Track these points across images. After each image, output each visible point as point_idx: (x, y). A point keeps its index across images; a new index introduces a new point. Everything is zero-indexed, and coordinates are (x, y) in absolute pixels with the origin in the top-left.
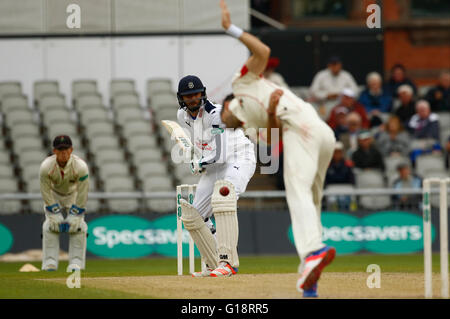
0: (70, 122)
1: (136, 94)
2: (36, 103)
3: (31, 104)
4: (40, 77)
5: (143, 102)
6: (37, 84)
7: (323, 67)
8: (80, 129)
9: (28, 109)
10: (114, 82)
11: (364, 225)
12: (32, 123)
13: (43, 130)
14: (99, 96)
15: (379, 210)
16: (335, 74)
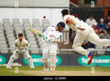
0: (22, 30)
1: (39, 23)
2: (13, 25)
3: (11, 25)
4: (14, 18)
5: (41, 25)
6: (13, 20)
7: (88, 18)
8: (24, 32)
9: (11, 26)
10: (33, 20)
11: (98, 59)
12: (12, 30)
13: (14, 32)
14: (29, 23)
15: (102, 55)
16: (91, 20)
